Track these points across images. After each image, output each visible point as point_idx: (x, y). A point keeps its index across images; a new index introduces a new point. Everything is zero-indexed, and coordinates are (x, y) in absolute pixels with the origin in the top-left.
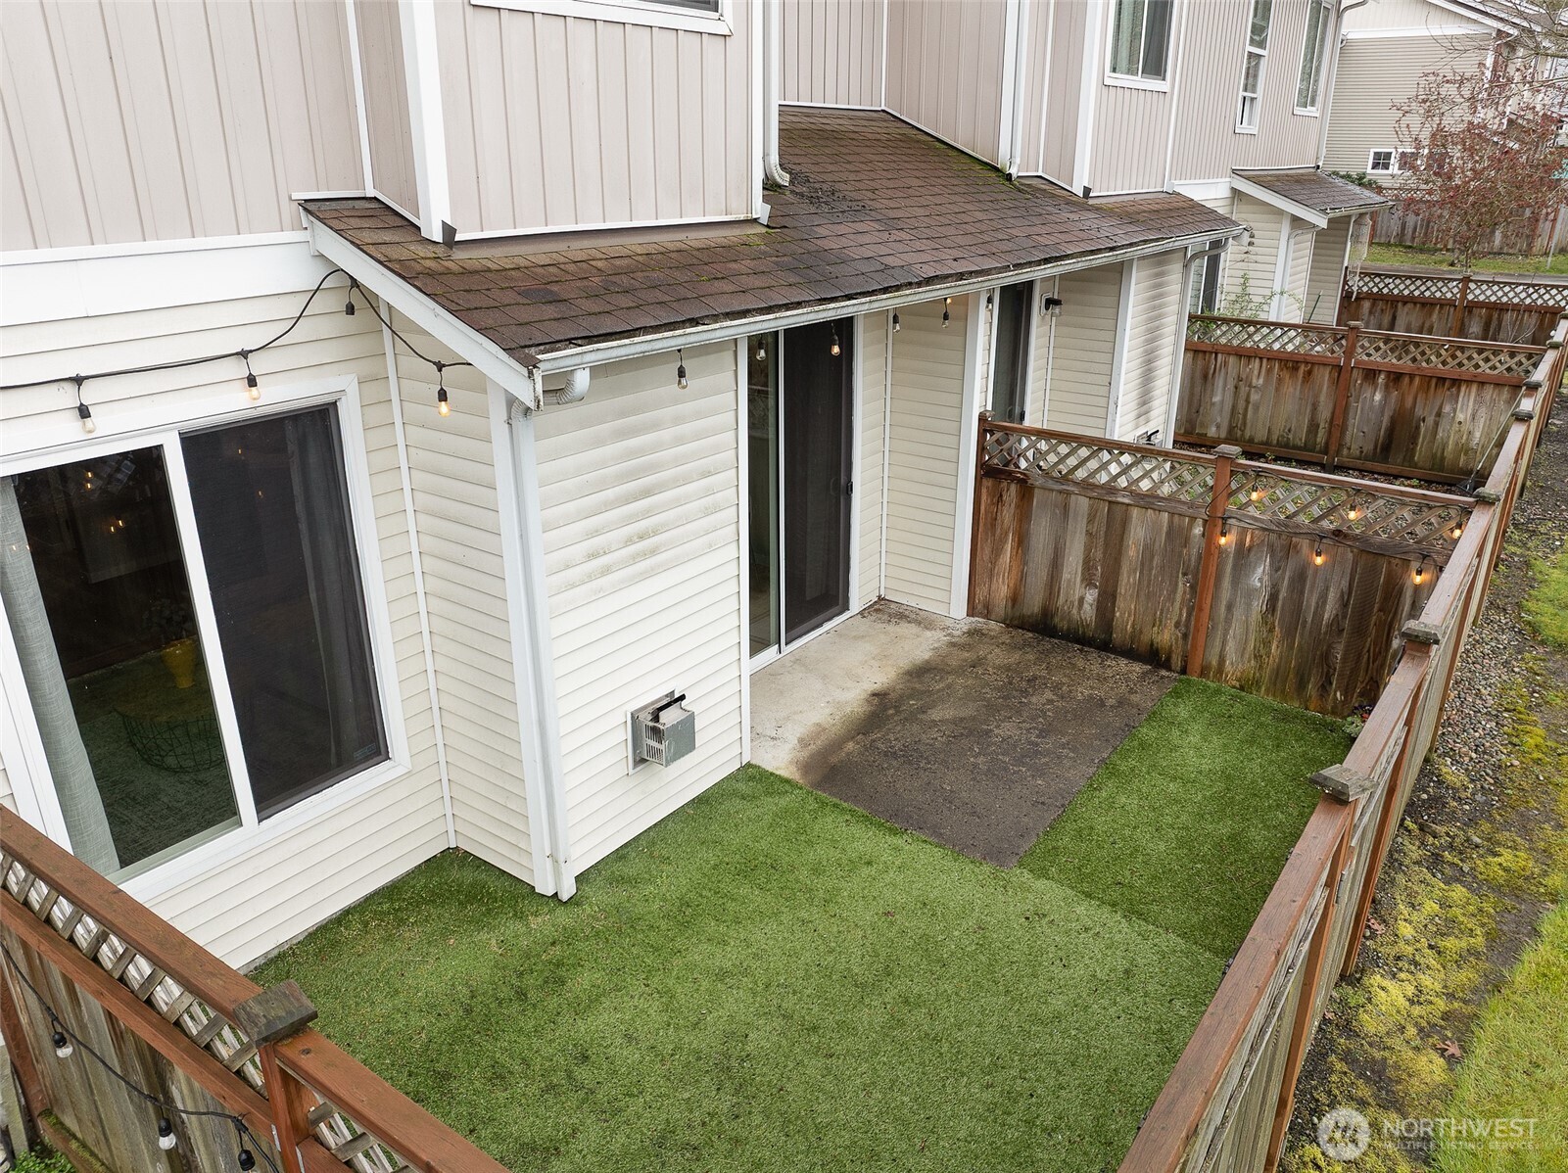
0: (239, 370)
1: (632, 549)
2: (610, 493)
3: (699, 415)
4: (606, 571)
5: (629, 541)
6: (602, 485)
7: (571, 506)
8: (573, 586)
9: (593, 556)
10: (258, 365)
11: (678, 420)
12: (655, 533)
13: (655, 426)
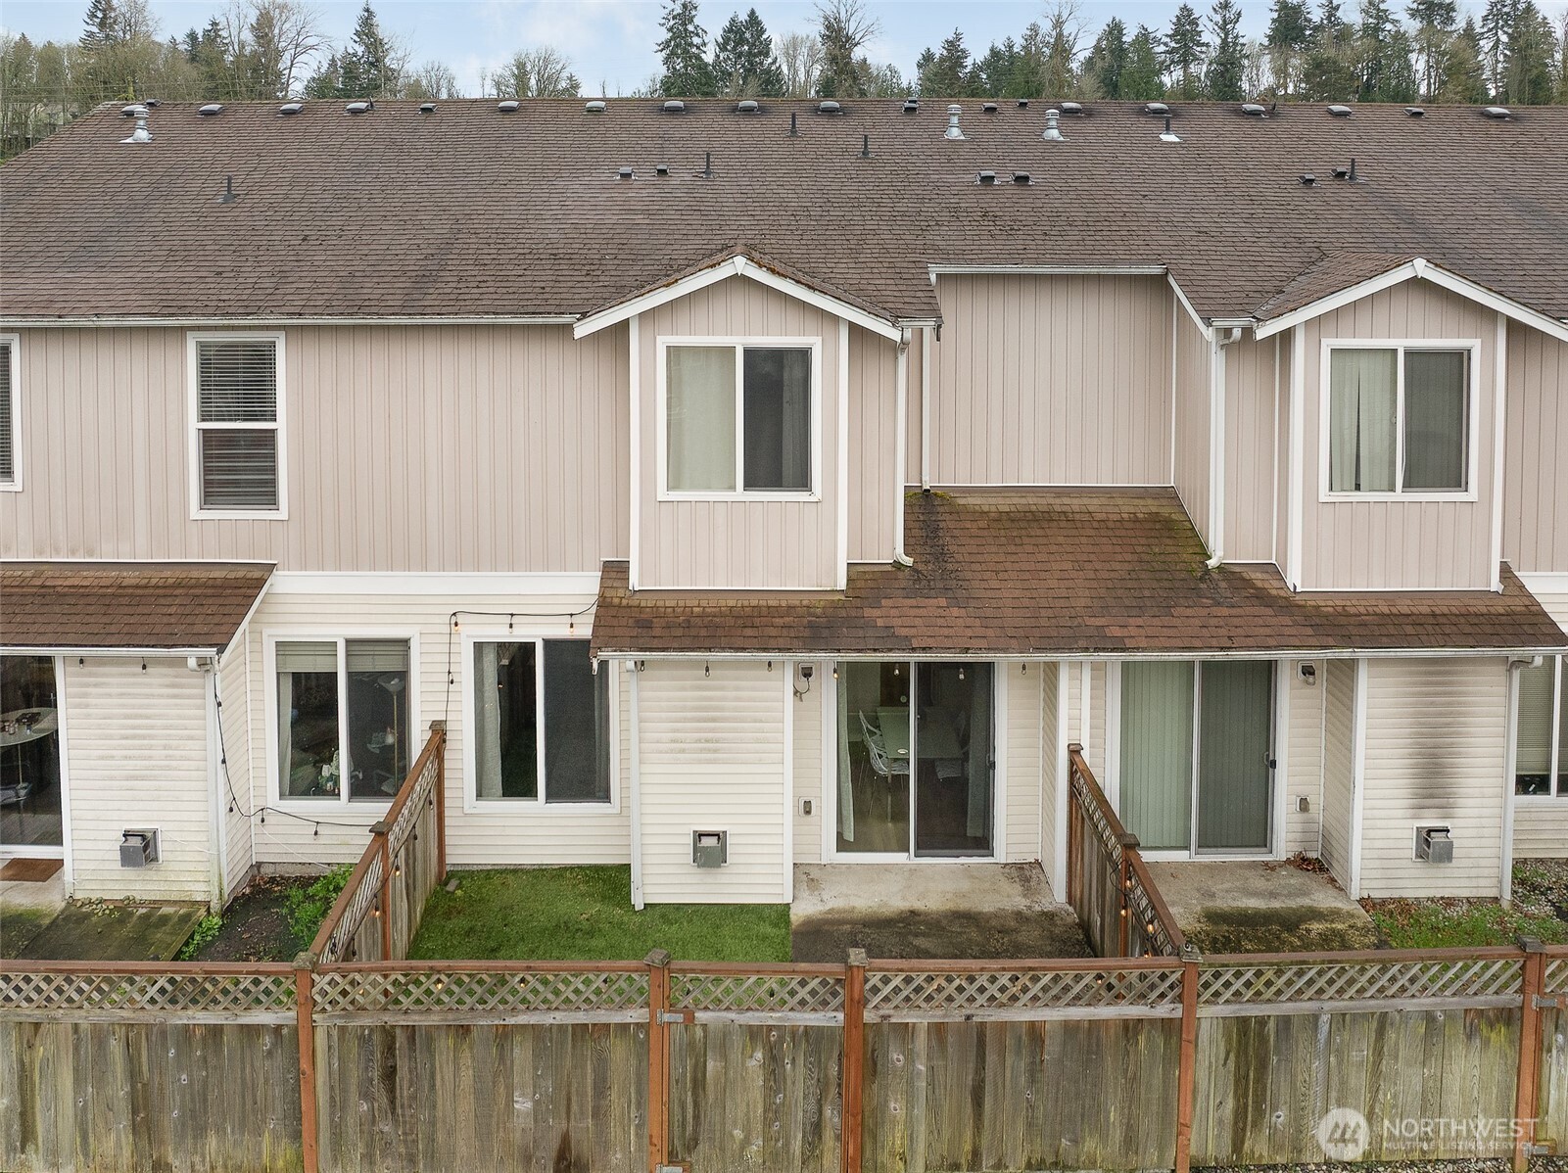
0: (568, 620)
1: (700, 745)
2: (689, 715)
3: (754, 689)
4: (683, 751)
5: (699, 741)
6: (684, 709)
7: (663, 715)
8: (661, 752)
9: (674, 741)
10: (575, 620)
11: (737, 689)
12: (717, 742)
13: (722, 689)
